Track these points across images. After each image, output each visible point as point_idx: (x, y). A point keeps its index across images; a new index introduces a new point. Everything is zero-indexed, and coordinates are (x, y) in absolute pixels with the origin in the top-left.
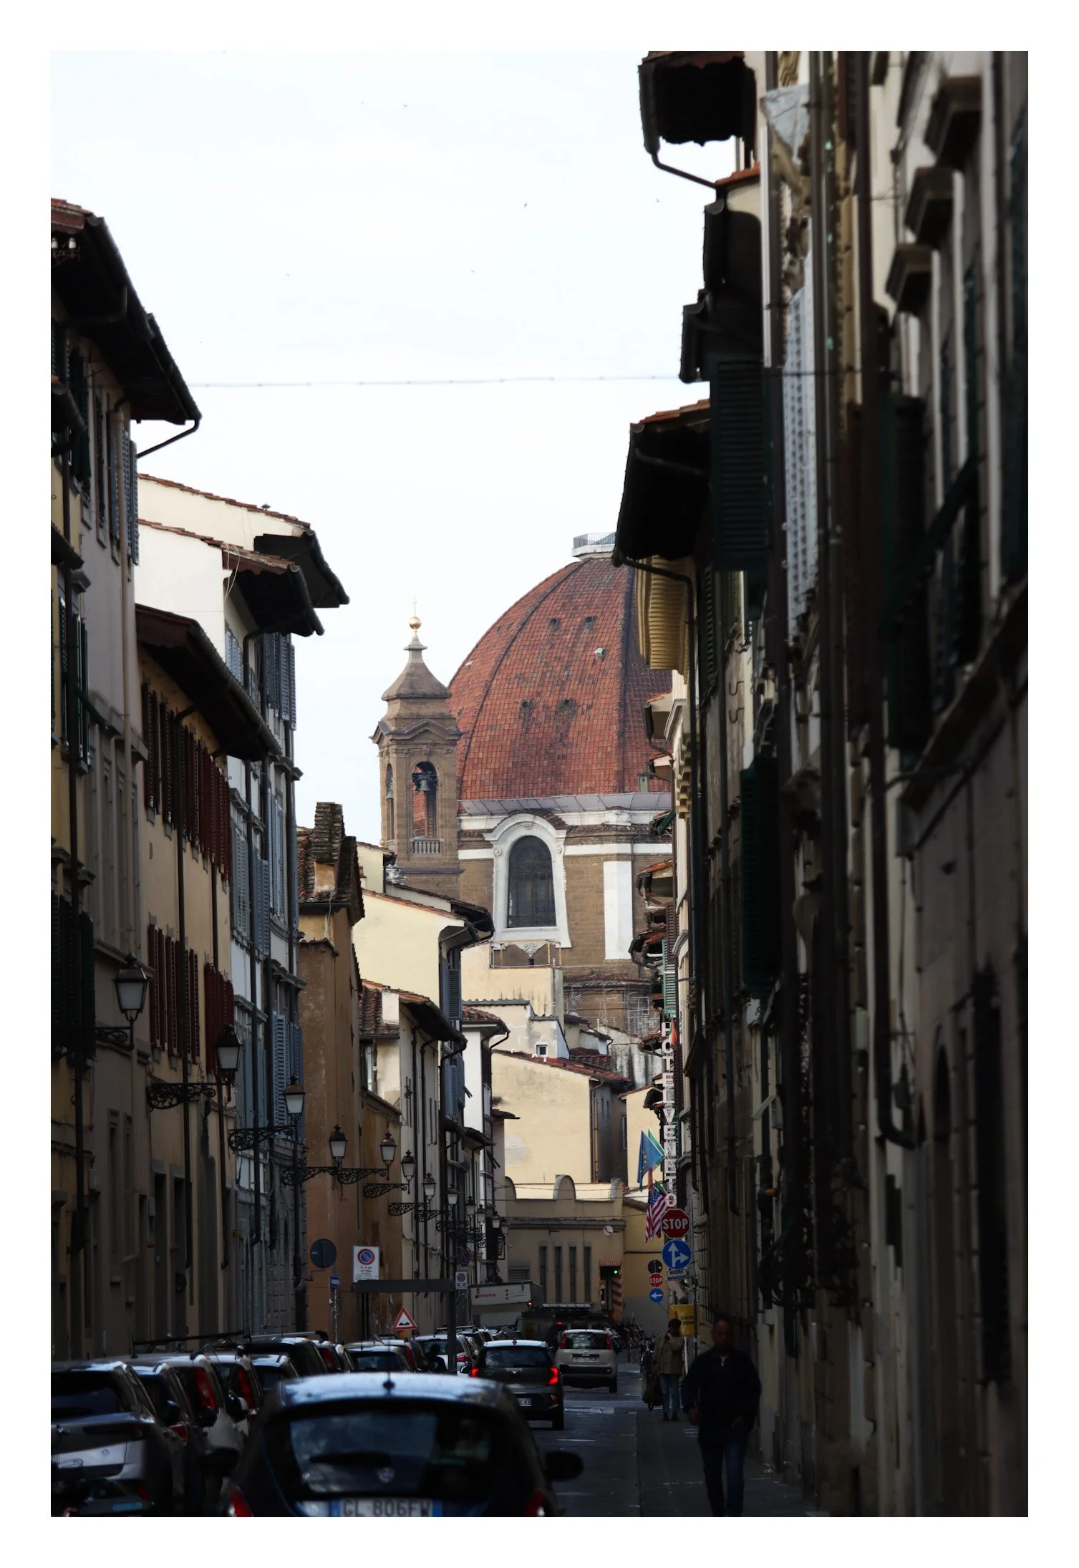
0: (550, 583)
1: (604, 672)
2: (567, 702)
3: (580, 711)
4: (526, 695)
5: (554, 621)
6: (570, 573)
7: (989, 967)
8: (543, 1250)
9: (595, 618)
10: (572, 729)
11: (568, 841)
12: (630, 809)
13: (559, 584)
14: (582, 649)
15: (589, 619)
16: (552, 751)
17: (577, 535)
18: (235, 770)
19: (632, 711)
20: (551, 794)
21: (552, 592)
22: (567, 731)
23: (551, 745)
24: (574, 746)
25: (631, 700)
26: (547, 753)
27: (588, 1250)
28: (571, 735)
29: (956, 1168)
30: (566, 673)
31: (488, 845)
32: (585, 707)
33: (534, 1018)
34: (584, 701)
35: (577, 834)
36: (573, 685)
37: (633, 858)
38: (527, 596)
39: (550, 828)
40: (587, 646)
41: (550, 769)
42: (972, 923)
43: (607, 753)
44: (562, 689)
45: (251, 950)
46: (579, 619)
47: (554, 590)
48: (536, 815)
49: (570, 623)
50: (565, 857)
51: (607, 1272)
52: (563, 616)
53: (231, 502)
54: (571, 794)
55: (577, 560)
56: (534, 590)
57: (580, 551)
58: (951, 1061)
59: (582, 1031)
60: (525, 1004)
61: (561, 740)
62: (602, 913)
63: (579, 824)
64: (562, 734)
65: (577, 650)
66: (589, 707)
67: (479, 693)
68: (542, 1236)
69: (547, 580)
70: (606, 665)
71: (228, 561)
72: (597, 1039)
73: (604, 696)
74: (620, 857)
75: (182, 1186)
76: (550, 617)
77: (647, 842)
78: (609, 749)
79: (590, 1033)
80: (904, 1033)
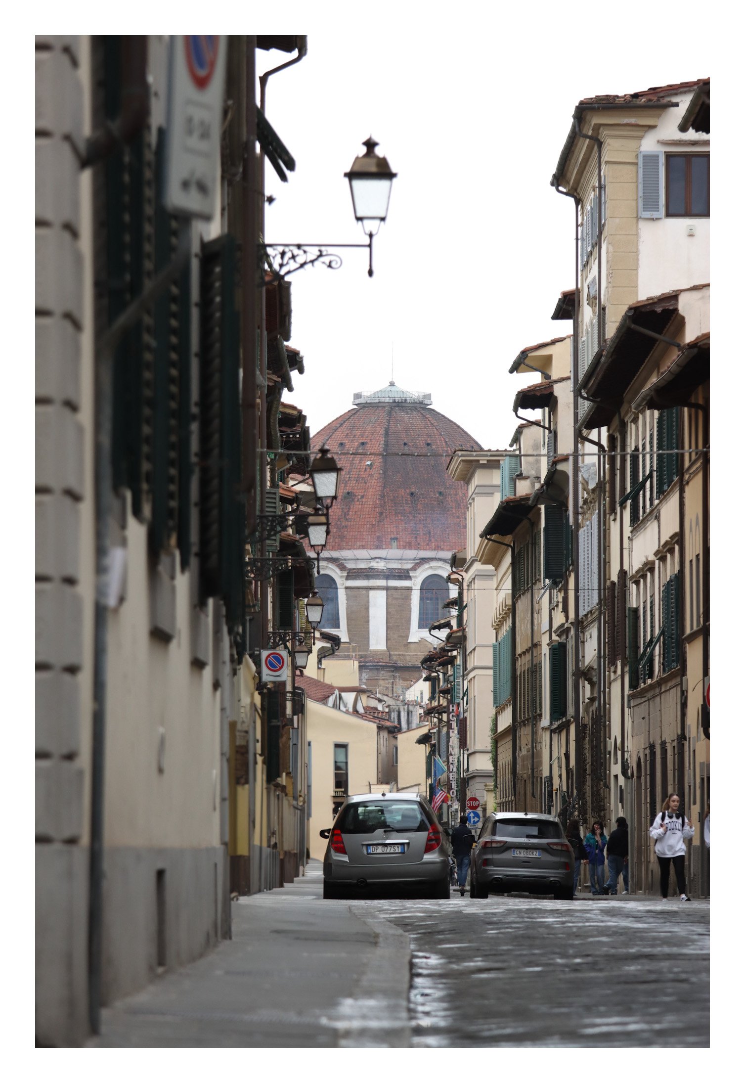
0: (339, 421)
1: (371, 476)
2: (348, 493)
3: (356, 500)
5: (341, 444)
6: (351, 414)
7: (654, 743)
9: (366, 443)
10: (351, 510)
11: (348, 578)
12: (385, 559)
13: (345, 422)
14: (358, 462)
15: (363, 444)
16: (339, 523)
17: (356, 392)
19: (388, 500)
20: (338, 549)
21: (340, 426)
22: (348, 511)
23: (338, 519)
24: (353, 520)
25: (387, 493)
26: (336, 524)
28: (350, 513)
29: (643, 784)
30: (348, 476)
32: (359, 497)
35: (353, 574)
36: (352, 483)
37: (387, 589)
38: (325, 428)
39: (337, 570)
40: (361, 460)
41: (337, 534)
42: (649, 732)
43: (372, 525)
44: (346, 486)
46: (356, 444)
47: (341, 425)
48: (329, 562)
49: (351, 446)
50: (346, 588)
52: (347, 441)
54: (350, 549)
55: (355, 407)
56: (329, 425)
57: (358, 401)
58: (642, 760)
59: (368, 696)
61: (345, 516)
62: (368, 622)
63: (355, 567)
64: (345, 513)
65: (354, 462)
66: (362, 497)
69: (337, 419)
70: (373, 471)
72: (377, 701)
73: (371, 490)
74: (380, 588)
76: (339, 442)
77: (396, 580)
78: (374, 523)
79: (373, 698)
80: (628, 751)
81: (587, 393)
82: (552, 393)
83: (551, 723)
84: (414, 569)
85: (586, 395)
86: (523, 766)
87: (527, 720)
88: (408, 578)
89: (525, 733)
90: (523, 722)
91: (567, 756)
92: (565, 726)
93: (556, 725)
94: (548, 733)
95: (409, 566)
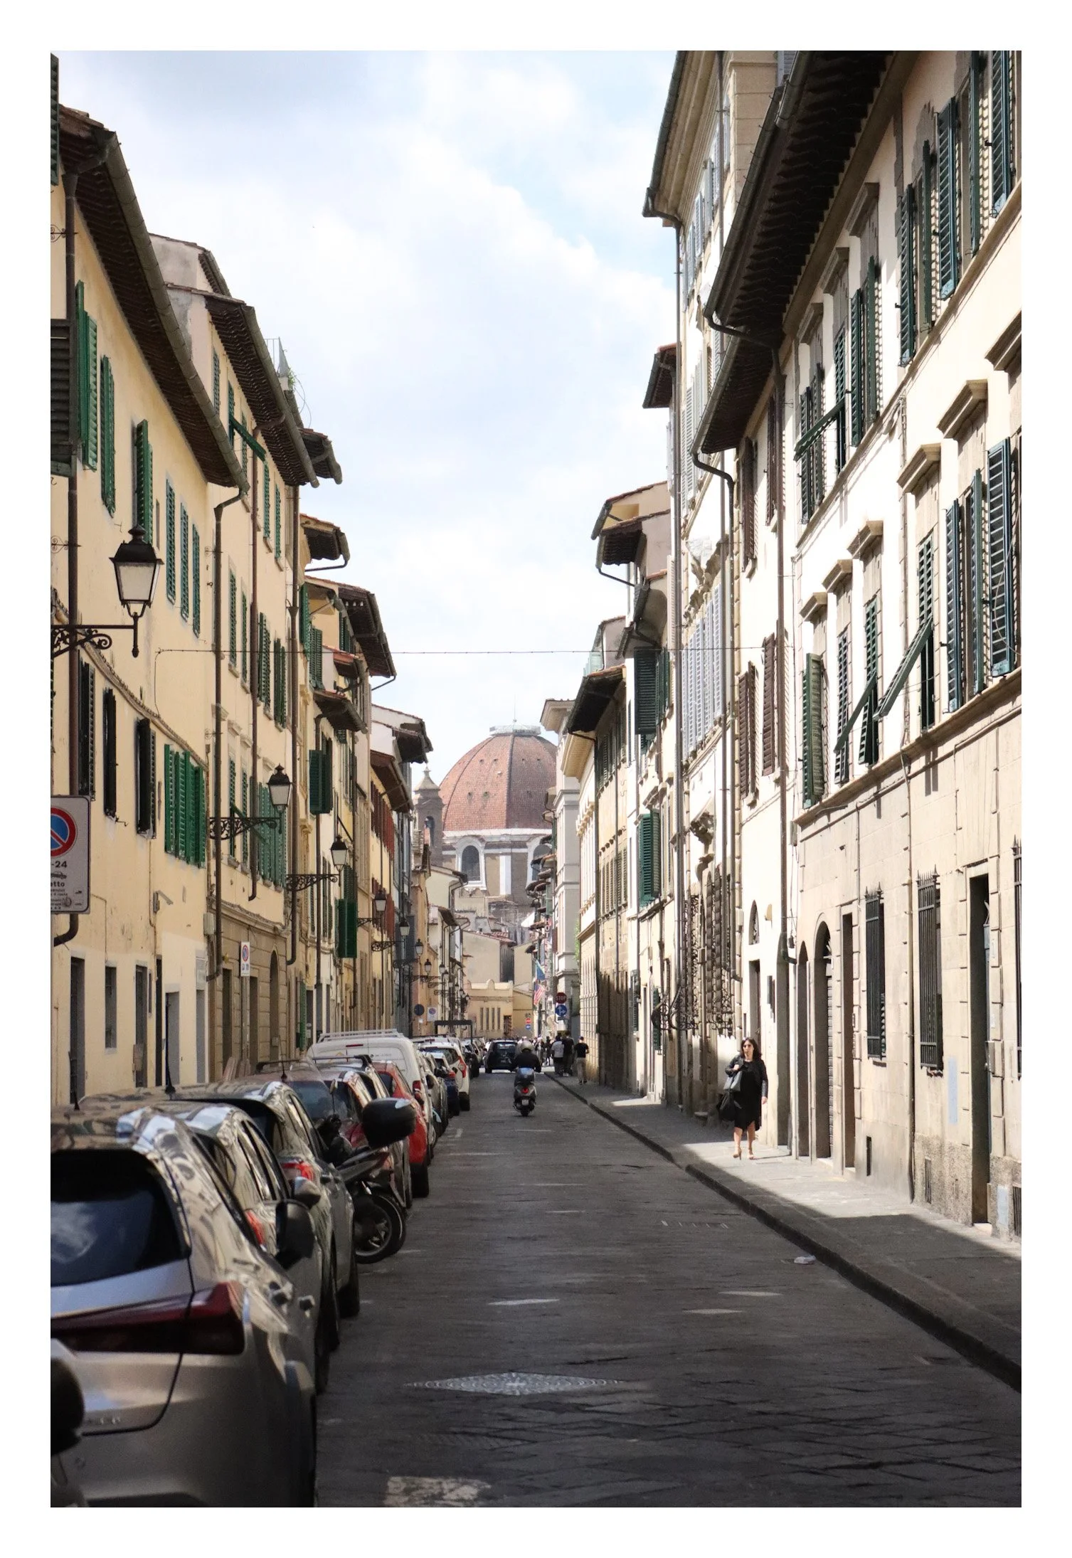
0: (480, 745)
1: (501, 780)
2: (486, 793)
3: (491, 797)
4: (470, 791)
5: (481, 760)
8: (482, 1009)
9: (498, 759)
10: (488, 804)
11: (486, 847)
12: (511, 835)
13: (484, 746)
14: (493, 772)
15: (495, 760)
16: (480, 812)
18: (394, 815)
19: (512, 796)
20: (479, 829)
22: (486, 804)
23: (480, 809)
24: (489, 810)
25: (512, 792)
26: (478, 813)
27: (499, 1009)
28: (487, 806)
30: (486, 781)
31: (454, 849)
32: (493, 795)
33: (478, 918)
34: (492, 792)
35: (489, 845)
36: (489, 786)
37: (511, 854)
39: (479, 843)
40: (495, 770)
41: (479, 819)
42: (859, 869)
43: (501, 813)
44: (484, 788)
45: (399, 890)
46: (491, 759)
47: (482, 747)
48: (473, 837)
49: (488, 761)
50: (484, 854)
51: (506, 1018)
52: (485, 758)
53: (391, 710)
54: (487, 829)
55: (491, 736)
60: (474, 912)
61: (484, 808)
62: (499, 875)
63: (490, 841)
64: (484, 806)
65: (490, 772)
66: (495, 795)
67: (452, 788)
68: (481, 1004)
70: (502, 778)
71: (395, 733)
73: (501, 790)
74: (506, 854)
75: (381, 982)
76: (480, 758)
77: (517, 848)
78: (503, 811)
81: (722, 319)
82: (640, 532)
83: (639, 912)
84: (528, 841)
85: (719, 323)
86: (607, 962)
87: (611, 913)
88: (525, 846)
89: (608, 927)
90: (607, 916)
91: (661, 945)
92: (660, 908)
93: (645, 910)
94: (635, 922)
95: (525, 839)
